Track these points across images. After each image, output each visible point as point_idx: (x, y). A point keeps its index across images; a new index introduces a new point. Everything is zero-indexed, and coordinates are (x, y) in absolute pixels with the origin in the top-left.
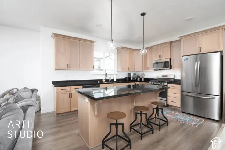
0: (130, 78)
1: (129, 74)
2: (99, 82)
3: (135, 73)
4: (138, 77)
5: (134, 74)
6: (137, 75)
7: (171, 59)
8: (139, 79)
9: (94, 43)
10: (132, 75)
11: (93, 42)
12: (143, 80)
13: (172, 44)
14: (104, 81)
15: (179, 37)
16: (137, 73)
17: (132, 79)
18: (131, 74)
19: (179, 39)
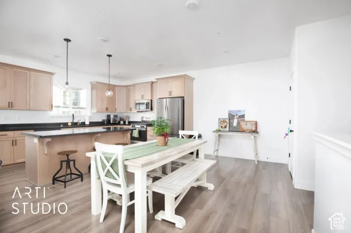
0: (109, 120)
1: (109, 116)
2: (62, 126)
3: (115, 114)
4: (121, 119)
5: (116, 116)
6: (119, 117)
7: (152, 100)
8: (122, 122)
9: (54, 76)
10: (112, 117)
11: (52, 74)
12: (127, 123)
13: (153, 85)
14: (70, 124)
15: (156, 79)
16: (120, 115)
17: (111, 122)
18: (110, 115)
19: (156, 80)
